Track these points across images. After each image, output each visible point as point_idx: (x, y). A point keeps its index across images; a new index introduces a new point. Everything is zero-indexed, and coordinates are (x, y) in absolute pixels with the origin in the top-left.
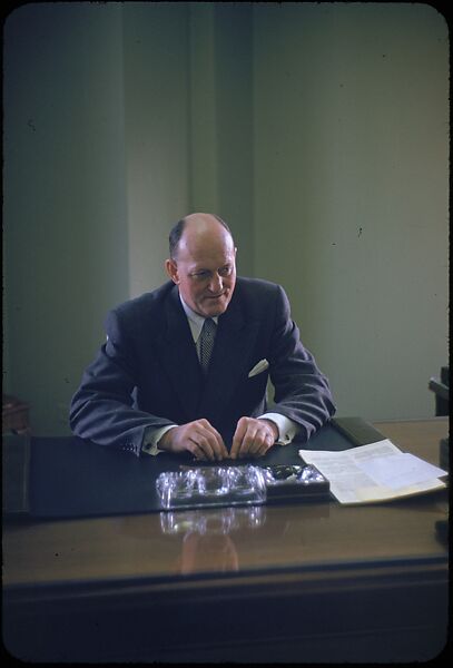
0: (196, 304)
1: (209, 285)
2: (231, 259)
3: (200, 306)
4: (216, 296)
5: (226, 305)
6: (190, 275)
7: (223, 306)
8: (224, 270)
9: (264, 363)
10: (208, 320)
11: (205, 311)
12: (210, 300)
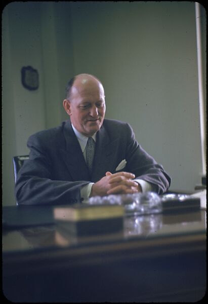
0: (82, 126)
1: (90, 113)
2: (103, 97)
3: (84, 126)
4: (94, 120)
5: (100, 126)
6: (79, 107)
7: (98, 126)
8: (98, 104)
10: (90, 138)
11: (88, 129)
12: (89, 122)
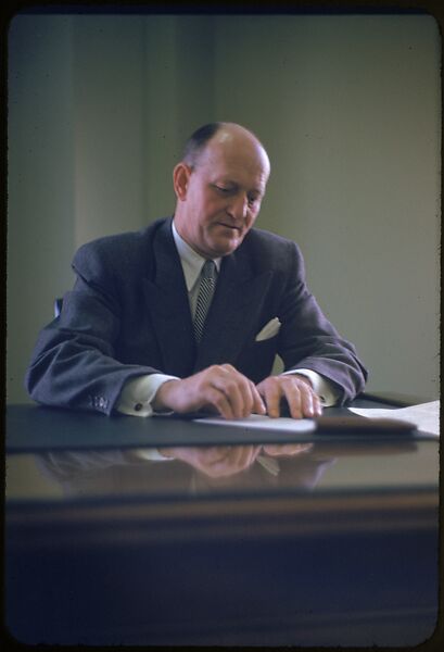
0: (201, 230)
9: (274, 325)
10: (209, 261)
